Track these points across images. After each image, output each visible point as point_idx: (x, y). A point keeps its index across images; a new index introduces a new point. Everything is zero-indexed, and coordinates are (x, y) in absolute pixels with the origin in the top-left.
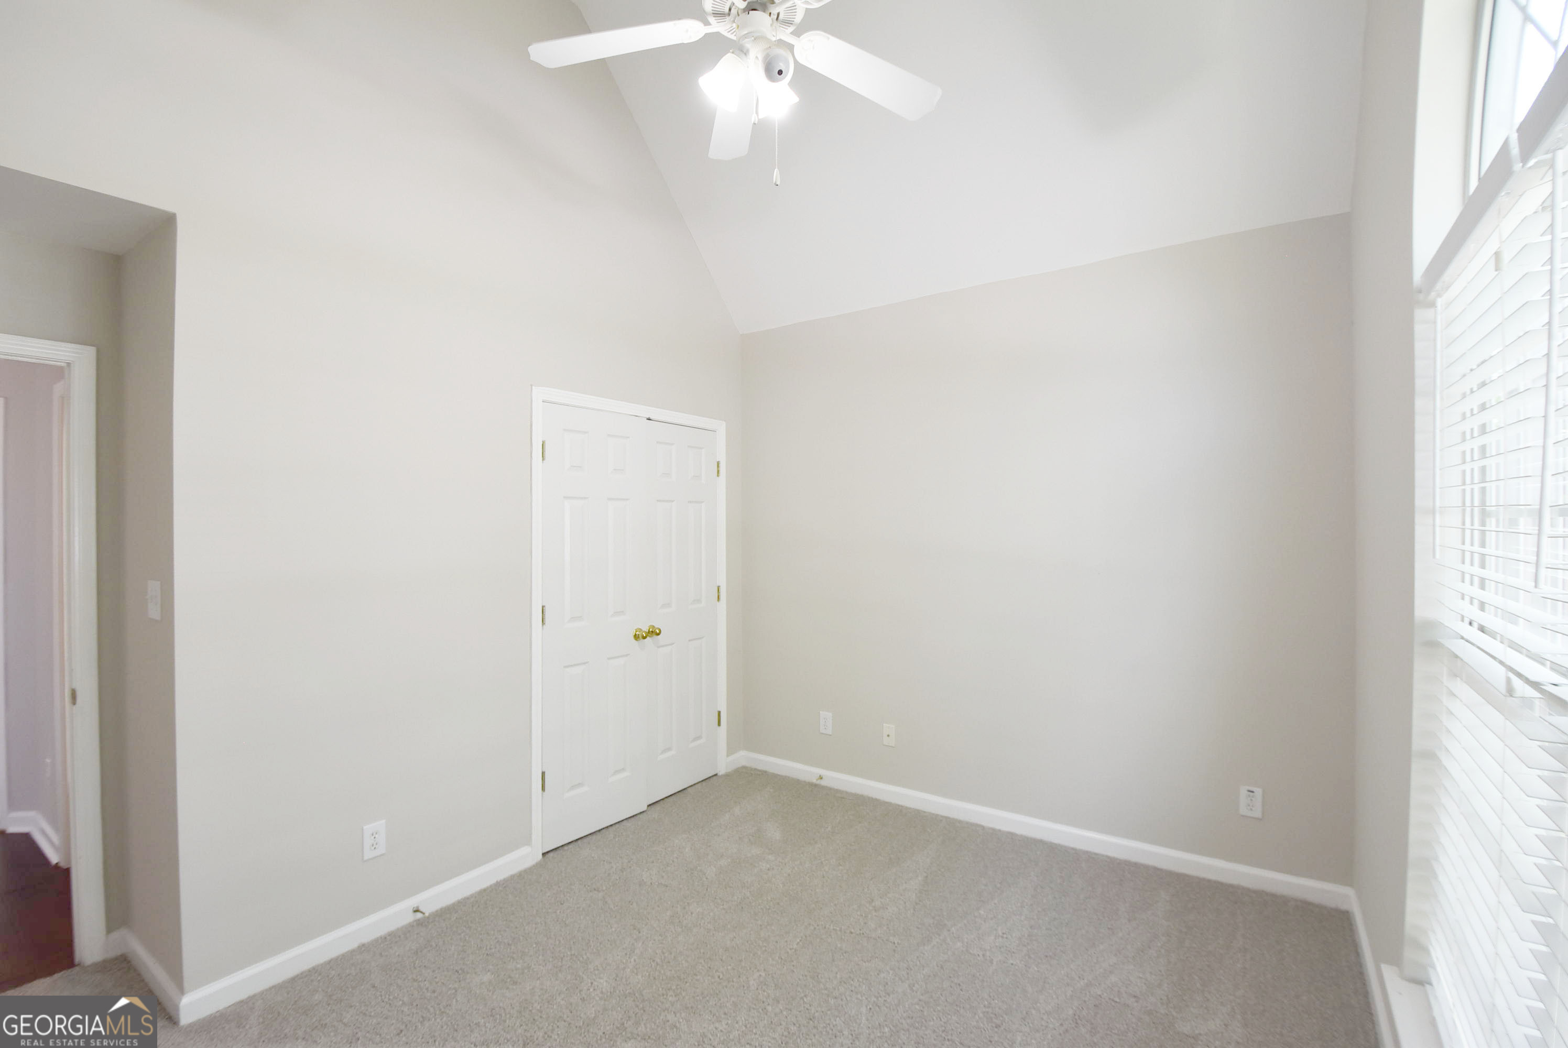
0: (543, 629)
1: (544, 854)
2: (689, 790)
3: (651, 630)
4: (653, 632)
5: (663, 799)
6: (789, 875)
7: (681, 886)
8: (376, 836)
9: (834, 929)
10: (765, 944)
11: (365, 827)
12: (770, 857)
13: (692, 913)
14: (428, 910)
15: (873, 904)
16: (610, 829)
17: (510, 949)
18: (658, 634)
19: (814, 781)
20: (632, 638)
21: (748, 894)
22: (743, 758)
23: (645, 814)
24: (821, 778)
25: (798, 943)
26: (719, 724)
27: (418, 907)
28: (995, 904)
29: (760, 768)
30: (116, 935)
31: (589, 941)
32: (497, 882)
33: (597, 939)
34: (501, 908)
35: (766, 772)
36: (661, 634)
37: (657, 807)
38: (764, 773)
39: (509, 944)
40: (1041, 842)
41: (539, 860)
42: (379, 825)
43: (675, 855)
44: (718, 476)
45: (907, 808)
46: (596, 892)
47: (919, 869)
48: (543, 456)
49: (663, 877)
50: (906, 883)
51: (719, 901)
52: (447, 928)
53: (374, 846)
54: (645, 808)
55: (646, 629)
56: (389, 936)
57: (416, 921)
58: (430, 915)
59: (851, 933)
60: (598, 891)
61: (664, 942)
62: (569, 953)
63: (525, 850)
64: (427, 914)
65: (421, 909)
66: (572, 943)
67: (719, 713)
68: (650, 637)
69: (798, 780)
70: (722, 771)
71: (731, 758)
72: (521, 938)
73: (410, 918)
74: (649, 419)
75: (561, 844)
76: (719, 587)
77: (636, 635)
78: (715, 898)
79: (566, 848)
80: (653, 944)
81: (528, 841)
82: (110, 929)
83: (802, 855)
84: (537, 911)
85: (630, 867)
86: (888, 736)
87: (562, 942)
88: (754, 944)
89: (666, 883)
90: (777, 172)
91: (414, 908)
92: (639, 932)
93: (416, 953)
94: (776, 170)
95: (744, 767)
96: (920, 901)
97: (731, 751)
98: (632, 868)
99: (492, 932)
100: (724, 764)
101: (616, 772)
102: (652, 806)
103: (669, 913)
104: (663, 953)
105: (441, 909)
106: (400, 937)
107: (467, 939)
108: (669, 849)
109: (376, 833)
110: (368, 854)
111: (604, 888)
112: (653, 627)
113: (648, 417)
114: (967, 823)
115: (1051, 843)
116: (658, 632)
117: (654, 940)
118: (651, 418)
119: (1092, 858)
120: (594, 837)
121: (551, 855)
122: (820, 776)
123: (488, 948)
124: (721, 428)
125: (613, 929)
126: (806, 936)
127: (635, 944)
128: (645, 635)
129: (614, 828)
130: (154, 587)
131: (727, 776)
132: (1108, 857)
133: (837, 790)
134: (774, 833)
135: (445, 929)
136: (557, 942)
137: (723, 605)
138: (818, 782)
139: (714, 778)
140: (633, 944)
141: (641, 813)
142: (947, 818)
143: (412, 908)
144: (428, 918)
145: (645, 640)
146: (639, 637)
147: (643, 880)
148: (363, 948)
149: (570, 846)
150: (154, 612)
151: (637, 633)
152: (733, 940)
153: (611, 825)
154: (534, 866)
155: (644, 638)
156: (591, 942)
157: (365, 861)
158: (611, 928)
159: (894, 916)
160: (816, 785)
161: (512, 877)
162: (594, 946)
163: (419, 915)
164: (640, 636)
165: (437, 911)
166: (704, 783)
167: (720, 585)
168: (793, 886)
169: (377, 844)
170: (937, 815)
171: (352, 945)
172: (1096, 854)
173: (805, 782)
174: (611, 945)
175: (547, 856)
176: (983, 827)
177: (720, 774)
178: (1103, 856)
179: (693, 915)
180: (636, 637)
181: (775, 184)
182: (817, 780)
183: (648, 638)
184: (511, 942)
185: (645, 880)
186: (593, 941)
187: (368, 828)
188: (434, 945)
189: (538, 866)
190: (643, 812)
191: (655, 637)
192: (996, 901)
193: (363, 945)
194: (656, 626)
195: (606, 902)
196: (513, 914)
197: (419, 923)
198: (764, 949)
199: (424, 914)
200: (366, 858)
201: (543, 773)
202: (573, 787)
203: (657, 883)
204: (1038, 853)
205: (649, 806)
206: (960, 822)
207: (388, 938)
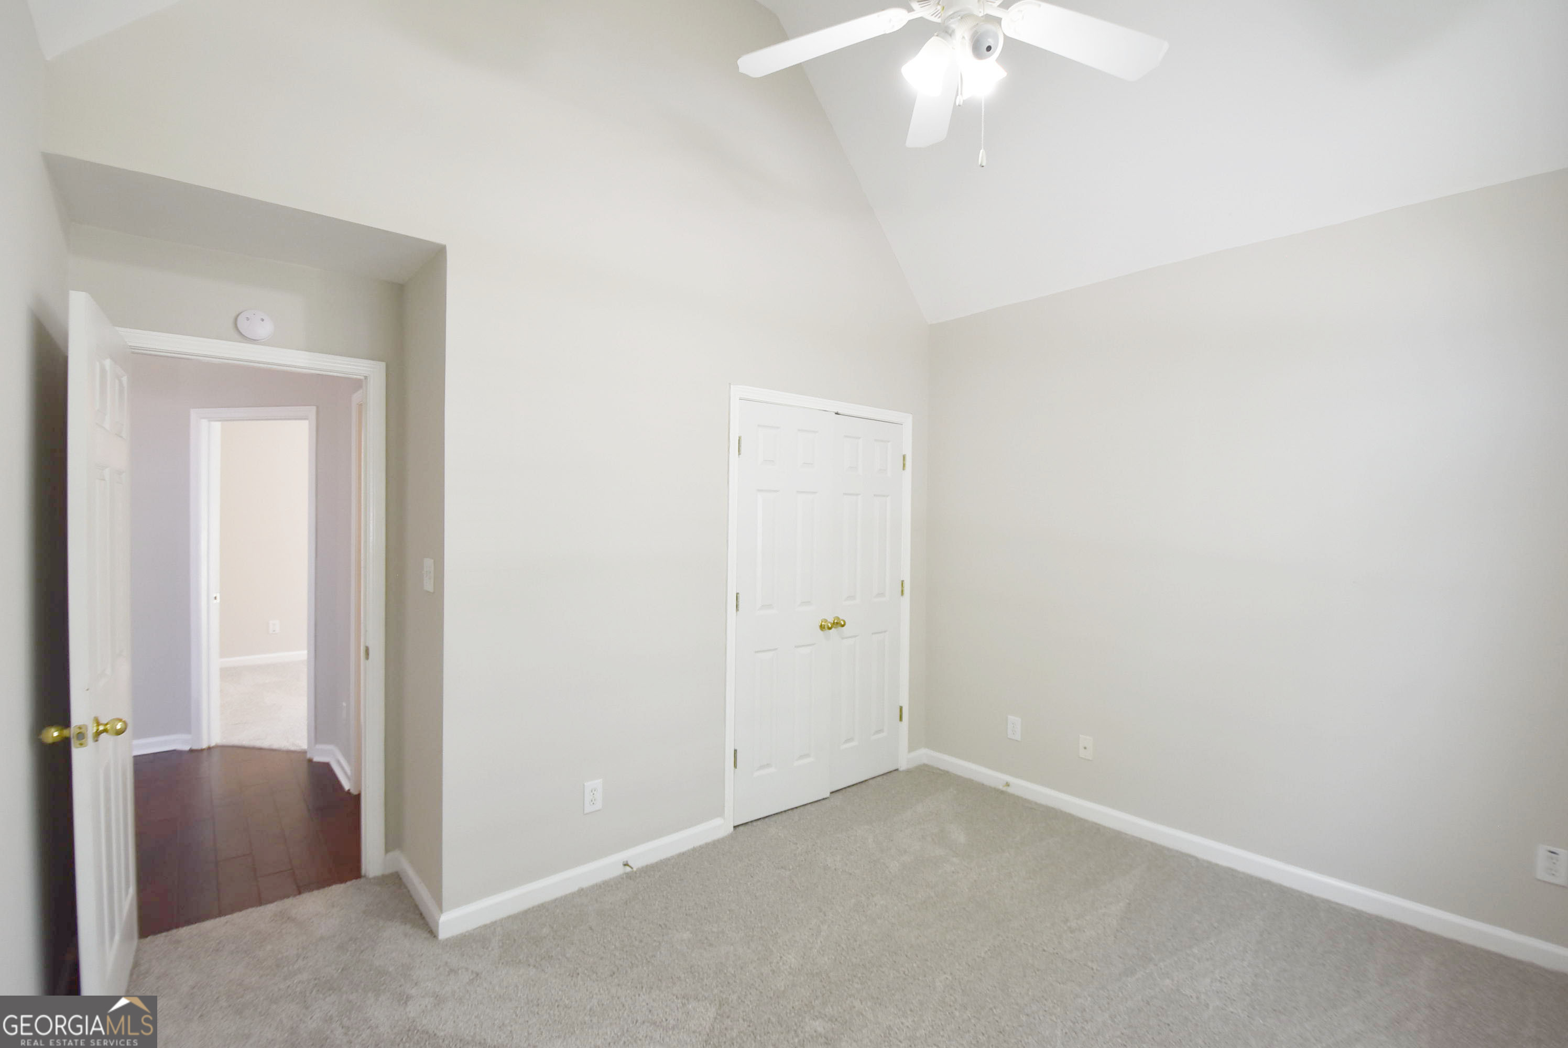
0: (737, 615)
1: (735, 827)
2: (871, 782)
3: (836, 621)
4: (838, 624)
5: (845, 788)
6: (975, 881)
7: (865, 876)
8: (595, 793)
9: (1024, 944)
10: (951, 948)
11: (585, 784)
12: (955, 860)
13: (876, 905)
14: (637, 864)
15: (1069, 924)
16: (795, 810)
17: (707, 912)
18: (843, 626)
19: (1001, 787)
20: (818, 628)
21: (933, 894)
22: (925, 755)
23: (827, 800)
24: (1009, 786)
25: (986, 952)
26: (901, 719)
27: (627, 862)
28: (1211, 944)
29: (941, 768)
30: (391, 854)
31: (778, 916)
32: (694, 847)
33: (785, 915)
34: (697, 872)
35: (948, 772)
36: (846, 626)
37: (839, 795)
38: (946, 773)
39: (705, 908)
40: (1268, 883)
41: (731, 832)
42: (597, 783)
43: (858, 845)
44: (904, 469)
45: (1105, 827)
46: (783, 870)
47: (1120, 895)
48: (739, 451)
49: (847, 864)
50: (1105, 907)
51: (903, 897)
52: (651, 885)
53: (593, 802)
54: (828, 795)
55: (831, 620)
56: (603, 884)
57: (626, 873)
58: (638, 869)
59: (1044, 950)
60: (785, 869)
61: (849, 928)
62: (759, 925)
63: (718, 822)
64: (635, 869)
65: (630, 863)
66: (761, 915)
67: (901, 708)
68: (835, 628)
69: (983, 785)
70: (903, 765)
71: (914, 754)
72: (716, 904)
73: (620, 871)
74: (837, 414)
75: (750, 820)
76: (903, 581)
77: (821, 625)
78: (899, 894)
79: (755, 824)
80: (838, 928)
81: (720, 813)
82: (387, 851)
83: (988, 862)
84: (730, 880)
85: (815, 851)
86: (1085, 748)
87: (753, 913)
88: (940, 946)
89: (850, 871)
90: (982, 154)
91: (624, 862)
92: (825, 915)
93: (626, 903)
94: (981, 151)
95: (925, 765)
96: (1122, 928)
97: (911, 749)
98: (817, 852)
99: (691, 894)
100: (905, 760)
101: (802, 757)
102: (834, 793)
103: (853, 901)
104: (849, 939)
105: (647, 866)
106: (612, 886)
107: (669, 897)
108: (852, 838)
109: (595, 791)
110: (588, 808)
111: (791, 867)
112: (838, 618)
113: (836, 411)
114: (1177, 851)
115: (1281, 885)
116: (843, 623)
117: (840, 925)
118: (839, 412)
119: (1334, 910)
120: (780, 817)
121: (741, 828)
122: (1007, 783)
123: (687, 908)
124: (908, 420)
125: (800, 909)
126: (994, 946)
127: (821, 926)
128: (830, 626)
129: (798, 810)
130: (428, 563)
131: (908, 772)
132: (1354, 909)
133: (1025, 799)
134: (959, 836)
135: (650, 885)
136: (749, 913)
137: (906, 600)
138: (1004, 789)
139: (896, 772)
140: (819, 926)
141: (823, 799)
142: (1152, 844)
143: (622, 862)
144: (636, 873)
145: (831, 631)
146: (824, 628)
147: (827, 865)
148: (581, 892)
149: (759, 823)
150: (429, 586)
151: (823, 623)
152: (918, 938)
153: (796, 808)
154: (726, 837)
155: (830, 628)
156: (779, 917)
157: (587, 814)
158: (798, 906)
159: (1092, 941)
160: (1002, 792)
161: (707, 845)
162: (782, 922)
163: (628, 869)
164: (826, 627)
165: (643, 868)
166: (885, 777)
167: (904, 579)
168: (979, 892)
169: (595, 800)
170: (1141, 839)
171: (573, 888)
172: (1337, 904)
173: (990, 787)
174: (798, 923)
175: (737, 829)
176: (1197, 859)
177: (901, 769)
178: (1347, 907)
179: (877, 907)
180: (822, 627)
181: (981, 165)
182: (1004, 786)
183: (833, 629)
184: (707, 906)
185: (829, 865)
186: (781, 917)
187: (589, 785)
188: (641, 898)
189: (731, 837)
190: (826, 798)
191: (840, 628)
192: (1212, 941)
193: (582, 889)
194: (841, 618)
195: (793, 881)
196: (708, 879)
197: (630, 876)
198: (950, 952)
199: (632, 868)
200: (585, 812)
201: (735, 751)
202: (762, 767)
203: (841, 870)
204: (1265, 895)
205: (832, 793)
206: (1169, 850)
207: (603, 886)
